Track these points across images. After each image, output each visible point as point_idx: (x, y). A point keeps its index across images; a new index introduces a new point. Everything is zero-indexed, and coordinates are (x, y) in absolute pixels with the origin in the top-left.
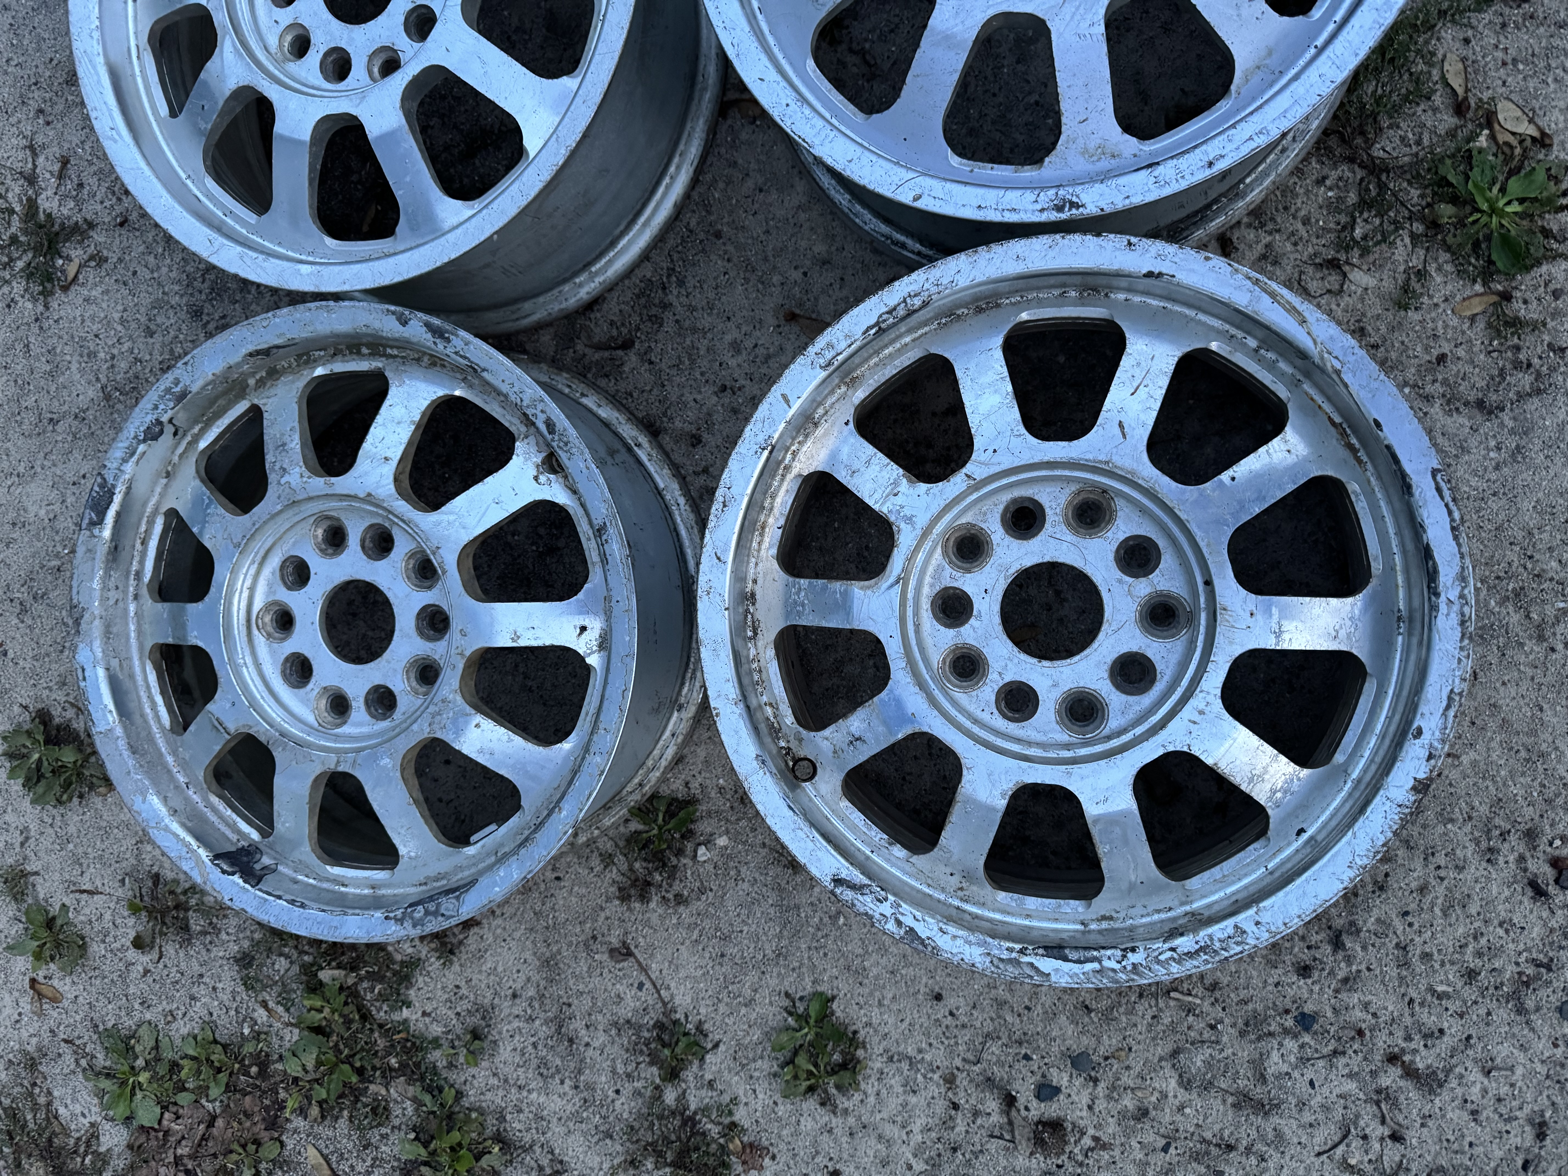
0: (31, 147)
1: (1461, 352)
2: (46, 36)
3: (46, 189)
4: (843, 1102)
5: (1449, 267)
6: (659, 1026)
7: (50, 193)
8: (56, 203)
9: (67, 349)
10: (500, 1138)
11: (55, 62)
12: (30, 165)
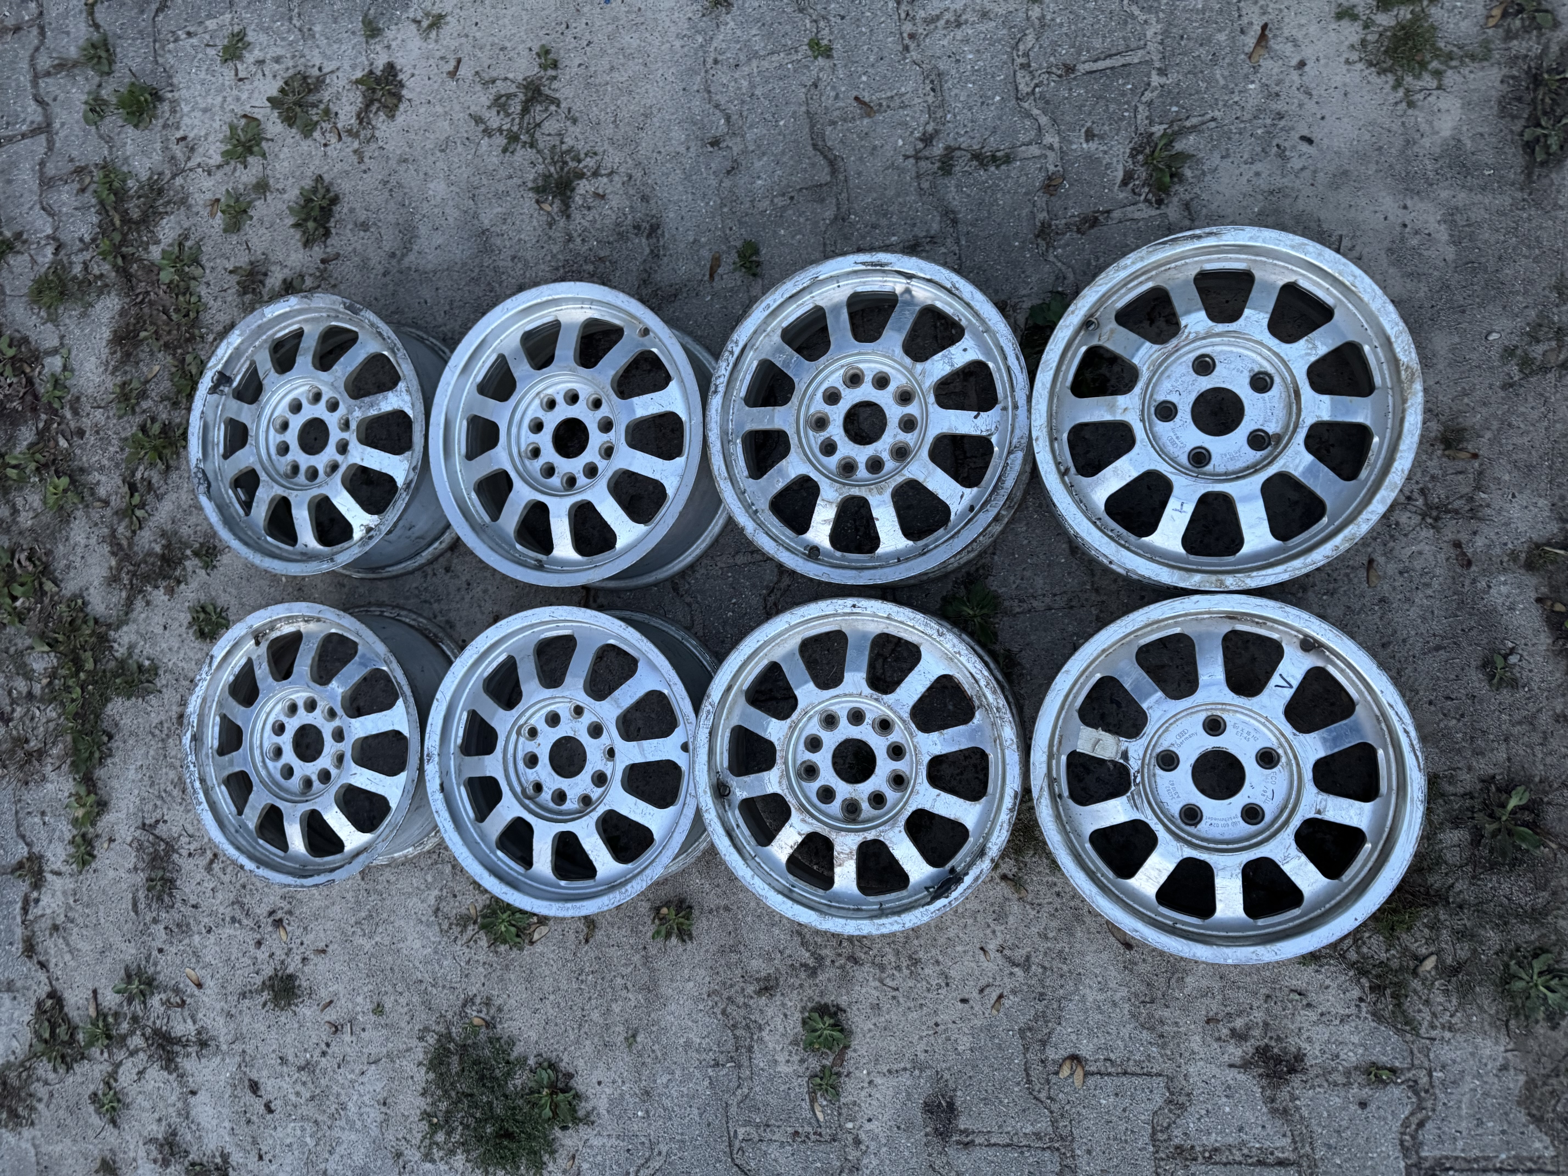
0: (612, 173)
1: (457, 903)
3: (589, 184)
4: (191, 631)
6: (215, 547)
7: (587, 187)
8: (583, 192)
9: (508, 205)
10: (168, 467)
12: (603, 172)
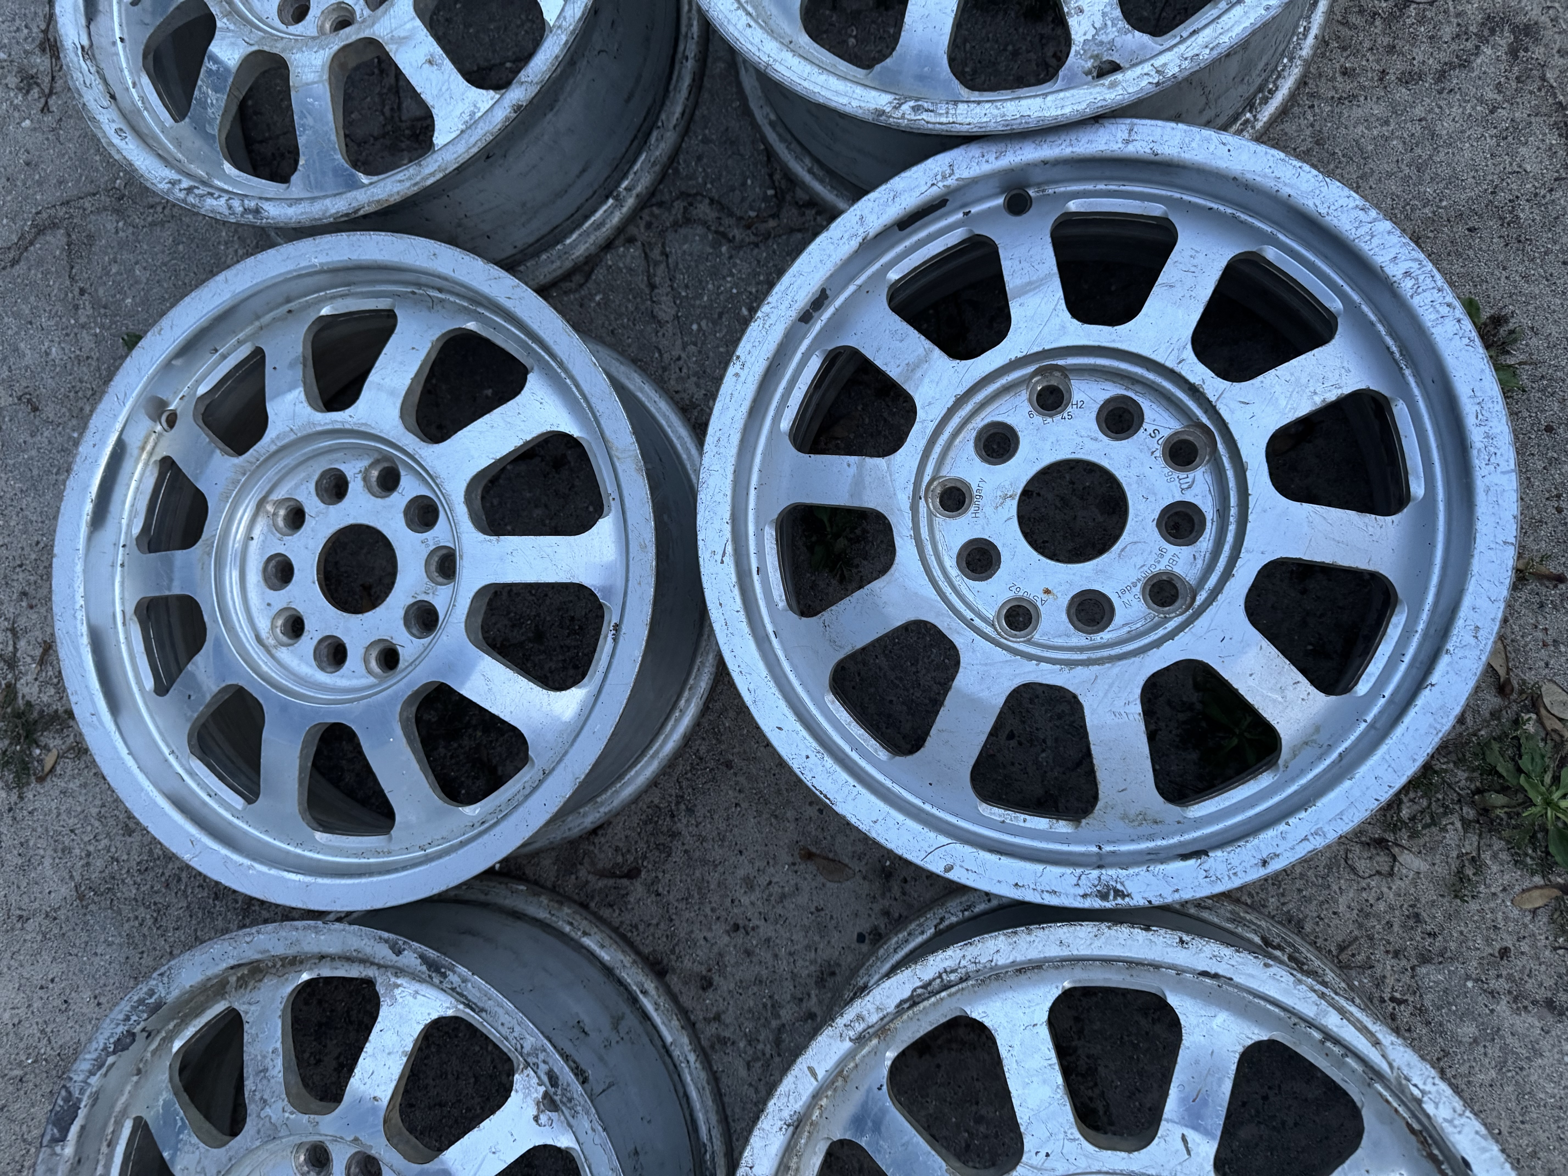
0: (13, 630)
1: (1525, 947)
2: (34, 518)
3: (26, 674)
5: (1504, 856)
7: (30, 678)
8: (35, 689)
9: (42, 843)
11: (42, 545)
12: (11, 648)
